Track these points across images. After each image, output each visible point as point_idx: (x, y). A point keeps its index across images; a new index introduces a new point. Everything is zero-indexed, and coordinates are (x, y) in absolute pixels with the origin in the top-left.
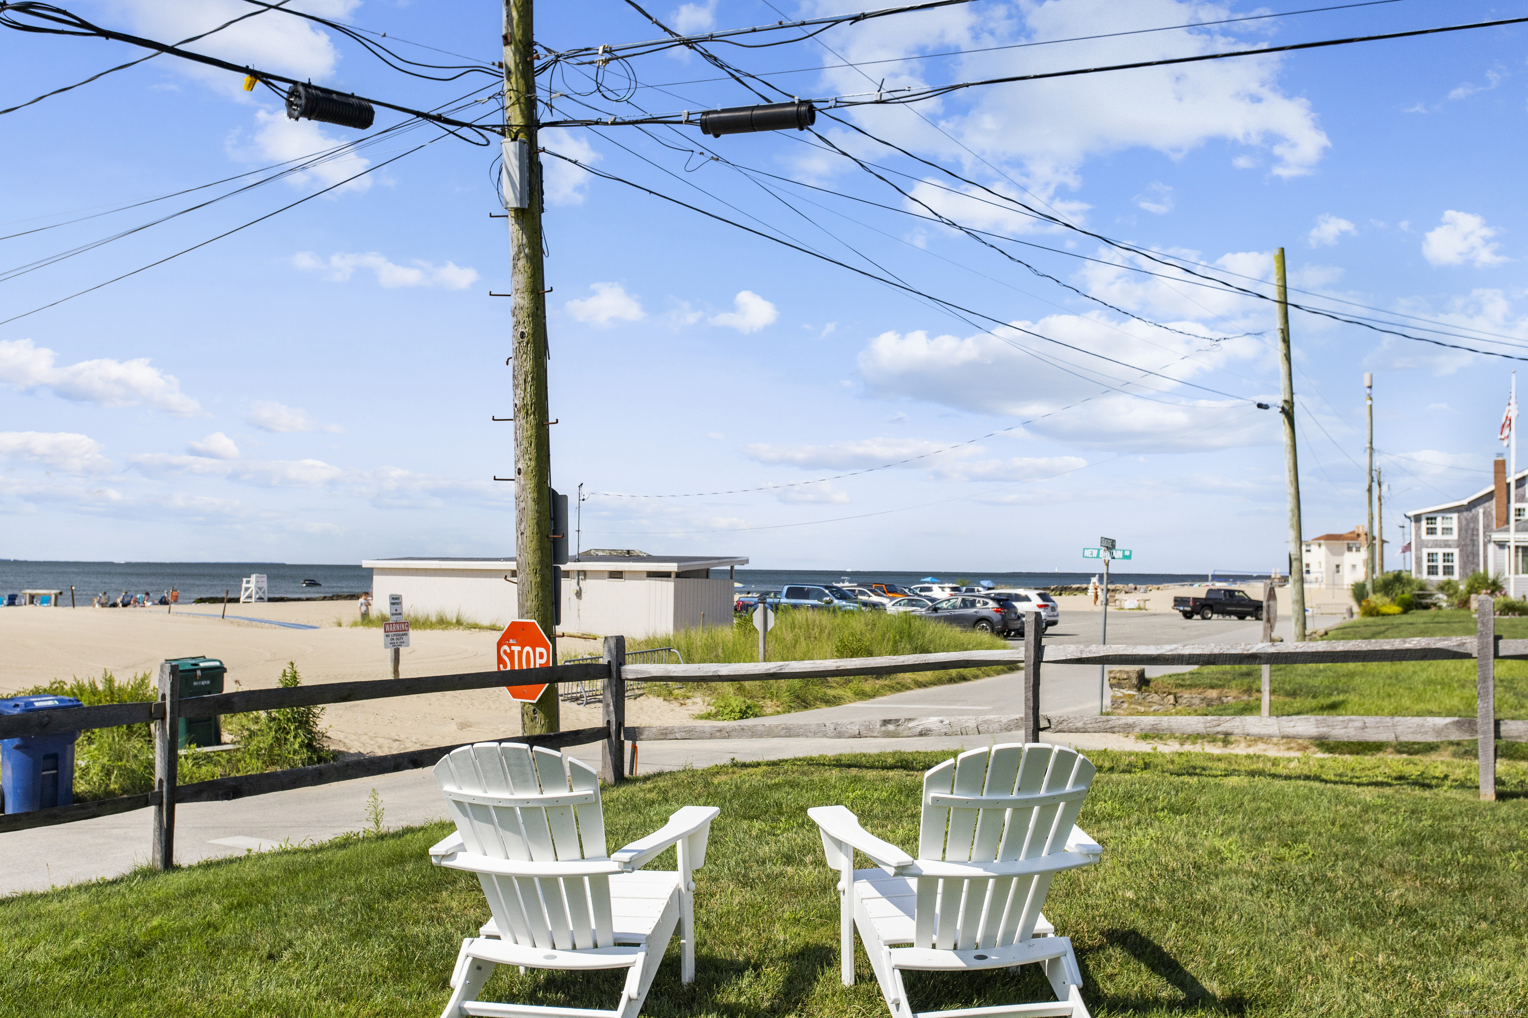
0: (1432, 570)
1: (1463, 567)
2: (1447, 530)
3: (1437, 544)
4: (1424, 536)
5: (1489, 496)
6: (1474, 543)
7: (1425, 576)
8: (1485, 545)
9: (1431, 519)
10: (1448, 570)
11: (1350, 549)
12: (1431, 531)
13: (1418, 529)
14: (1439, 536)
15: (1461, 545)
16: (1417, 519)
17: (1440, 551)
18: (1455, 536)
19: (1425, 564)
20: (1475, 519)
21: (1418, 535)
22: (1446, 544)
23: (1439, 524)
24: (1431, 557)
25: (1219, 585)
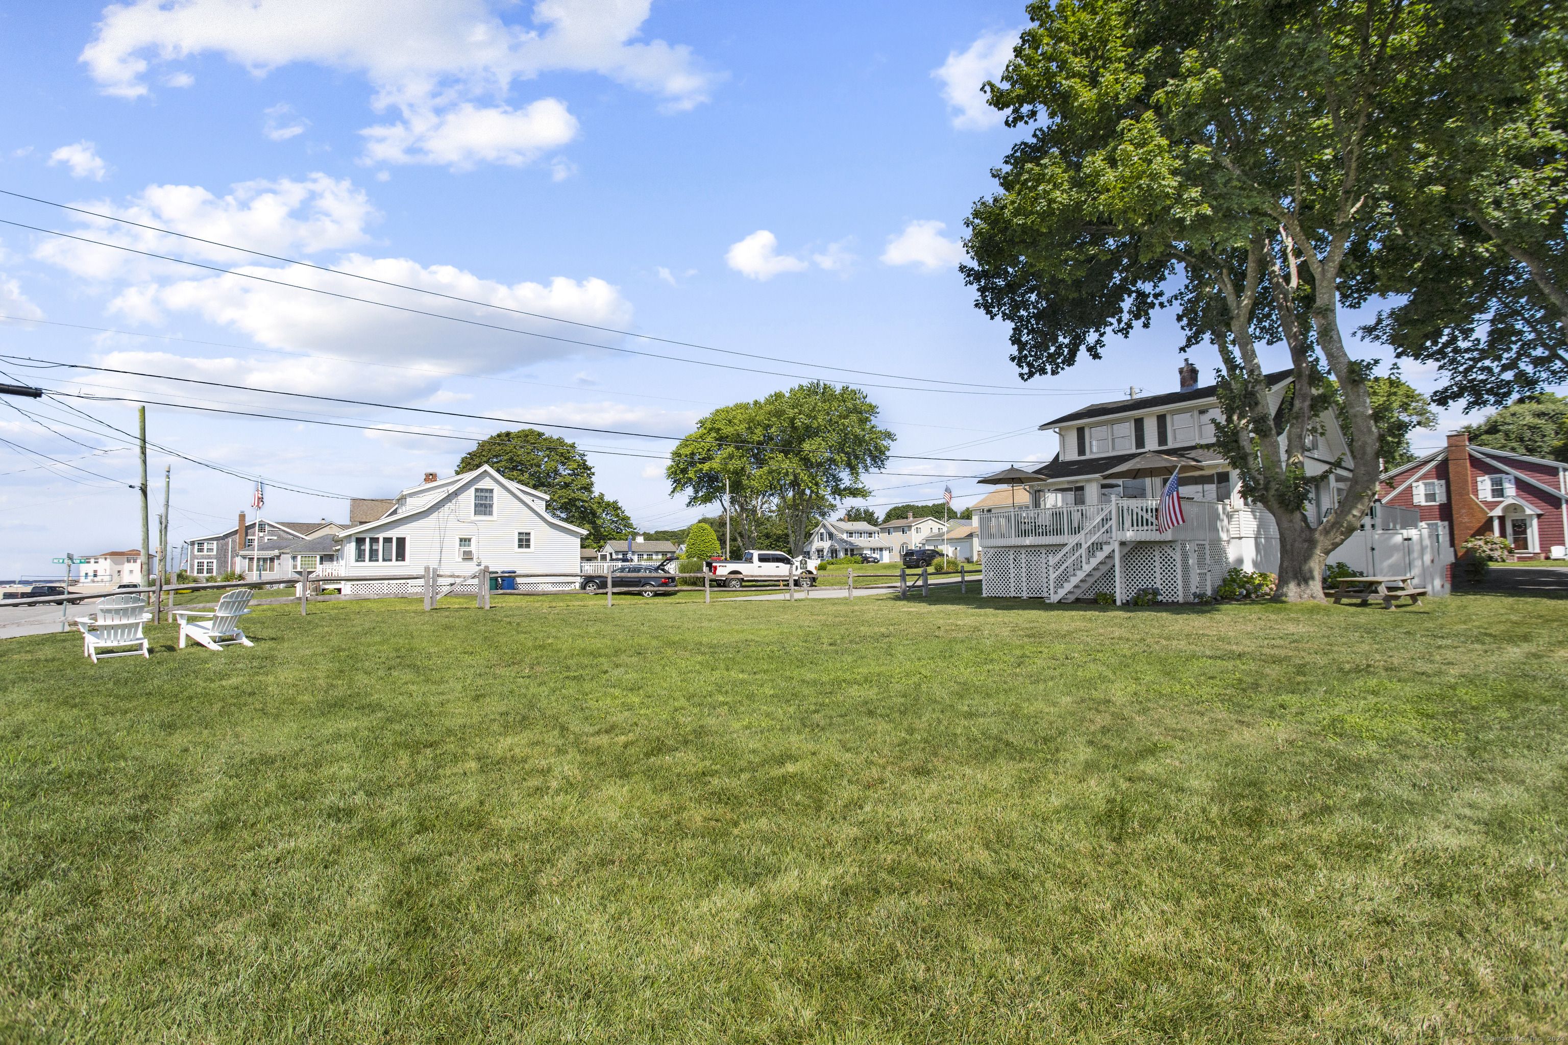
0: (200, 571)
1: (218, 569)
2: (209, 550)
3: (203, 557)
4: (196, 553)
5: (236, 532)
6: (226, 556)
7: (195, 574)
8: (233, 557)
9: (200, 544)
10: (210, 571)
11: (129, 561)
12: (200, 550)
13: (192, 550)
14: (205, 553)
15: (218, 557)
16: (193, 543)
17: (205, 561)
18: (215, 553)
19: (196, 568)
20: (227, 544)
21: (192, 552)
22: (209, 557)
23: (205, 546)
24: (200, 564)
25: (38, 585)
